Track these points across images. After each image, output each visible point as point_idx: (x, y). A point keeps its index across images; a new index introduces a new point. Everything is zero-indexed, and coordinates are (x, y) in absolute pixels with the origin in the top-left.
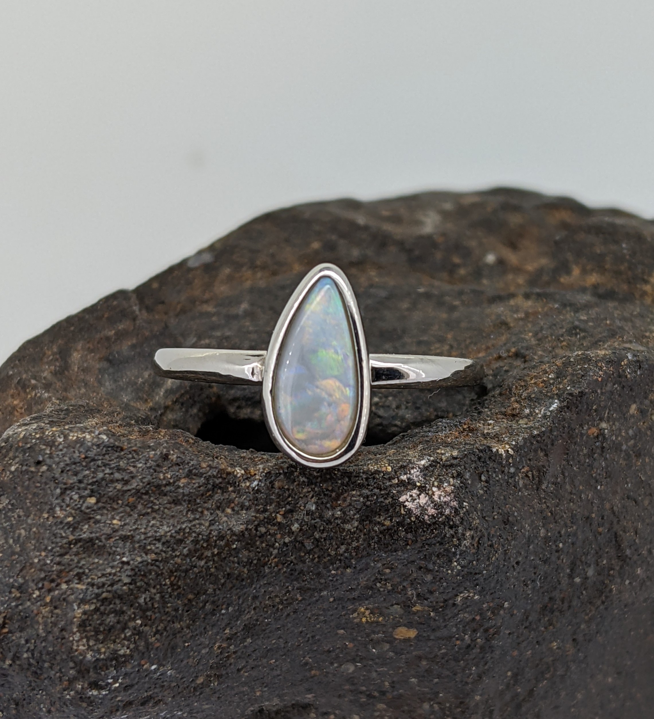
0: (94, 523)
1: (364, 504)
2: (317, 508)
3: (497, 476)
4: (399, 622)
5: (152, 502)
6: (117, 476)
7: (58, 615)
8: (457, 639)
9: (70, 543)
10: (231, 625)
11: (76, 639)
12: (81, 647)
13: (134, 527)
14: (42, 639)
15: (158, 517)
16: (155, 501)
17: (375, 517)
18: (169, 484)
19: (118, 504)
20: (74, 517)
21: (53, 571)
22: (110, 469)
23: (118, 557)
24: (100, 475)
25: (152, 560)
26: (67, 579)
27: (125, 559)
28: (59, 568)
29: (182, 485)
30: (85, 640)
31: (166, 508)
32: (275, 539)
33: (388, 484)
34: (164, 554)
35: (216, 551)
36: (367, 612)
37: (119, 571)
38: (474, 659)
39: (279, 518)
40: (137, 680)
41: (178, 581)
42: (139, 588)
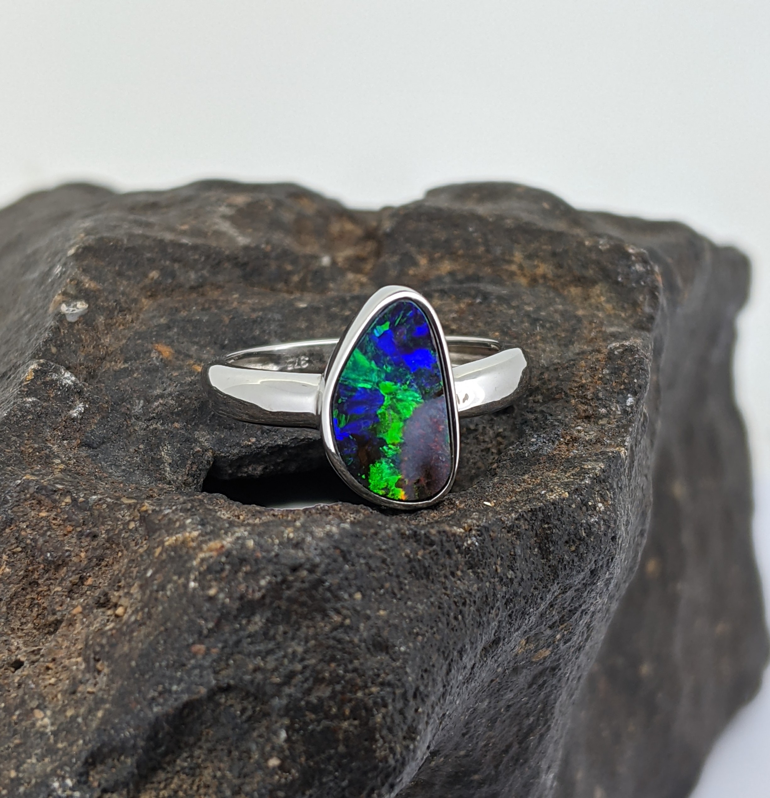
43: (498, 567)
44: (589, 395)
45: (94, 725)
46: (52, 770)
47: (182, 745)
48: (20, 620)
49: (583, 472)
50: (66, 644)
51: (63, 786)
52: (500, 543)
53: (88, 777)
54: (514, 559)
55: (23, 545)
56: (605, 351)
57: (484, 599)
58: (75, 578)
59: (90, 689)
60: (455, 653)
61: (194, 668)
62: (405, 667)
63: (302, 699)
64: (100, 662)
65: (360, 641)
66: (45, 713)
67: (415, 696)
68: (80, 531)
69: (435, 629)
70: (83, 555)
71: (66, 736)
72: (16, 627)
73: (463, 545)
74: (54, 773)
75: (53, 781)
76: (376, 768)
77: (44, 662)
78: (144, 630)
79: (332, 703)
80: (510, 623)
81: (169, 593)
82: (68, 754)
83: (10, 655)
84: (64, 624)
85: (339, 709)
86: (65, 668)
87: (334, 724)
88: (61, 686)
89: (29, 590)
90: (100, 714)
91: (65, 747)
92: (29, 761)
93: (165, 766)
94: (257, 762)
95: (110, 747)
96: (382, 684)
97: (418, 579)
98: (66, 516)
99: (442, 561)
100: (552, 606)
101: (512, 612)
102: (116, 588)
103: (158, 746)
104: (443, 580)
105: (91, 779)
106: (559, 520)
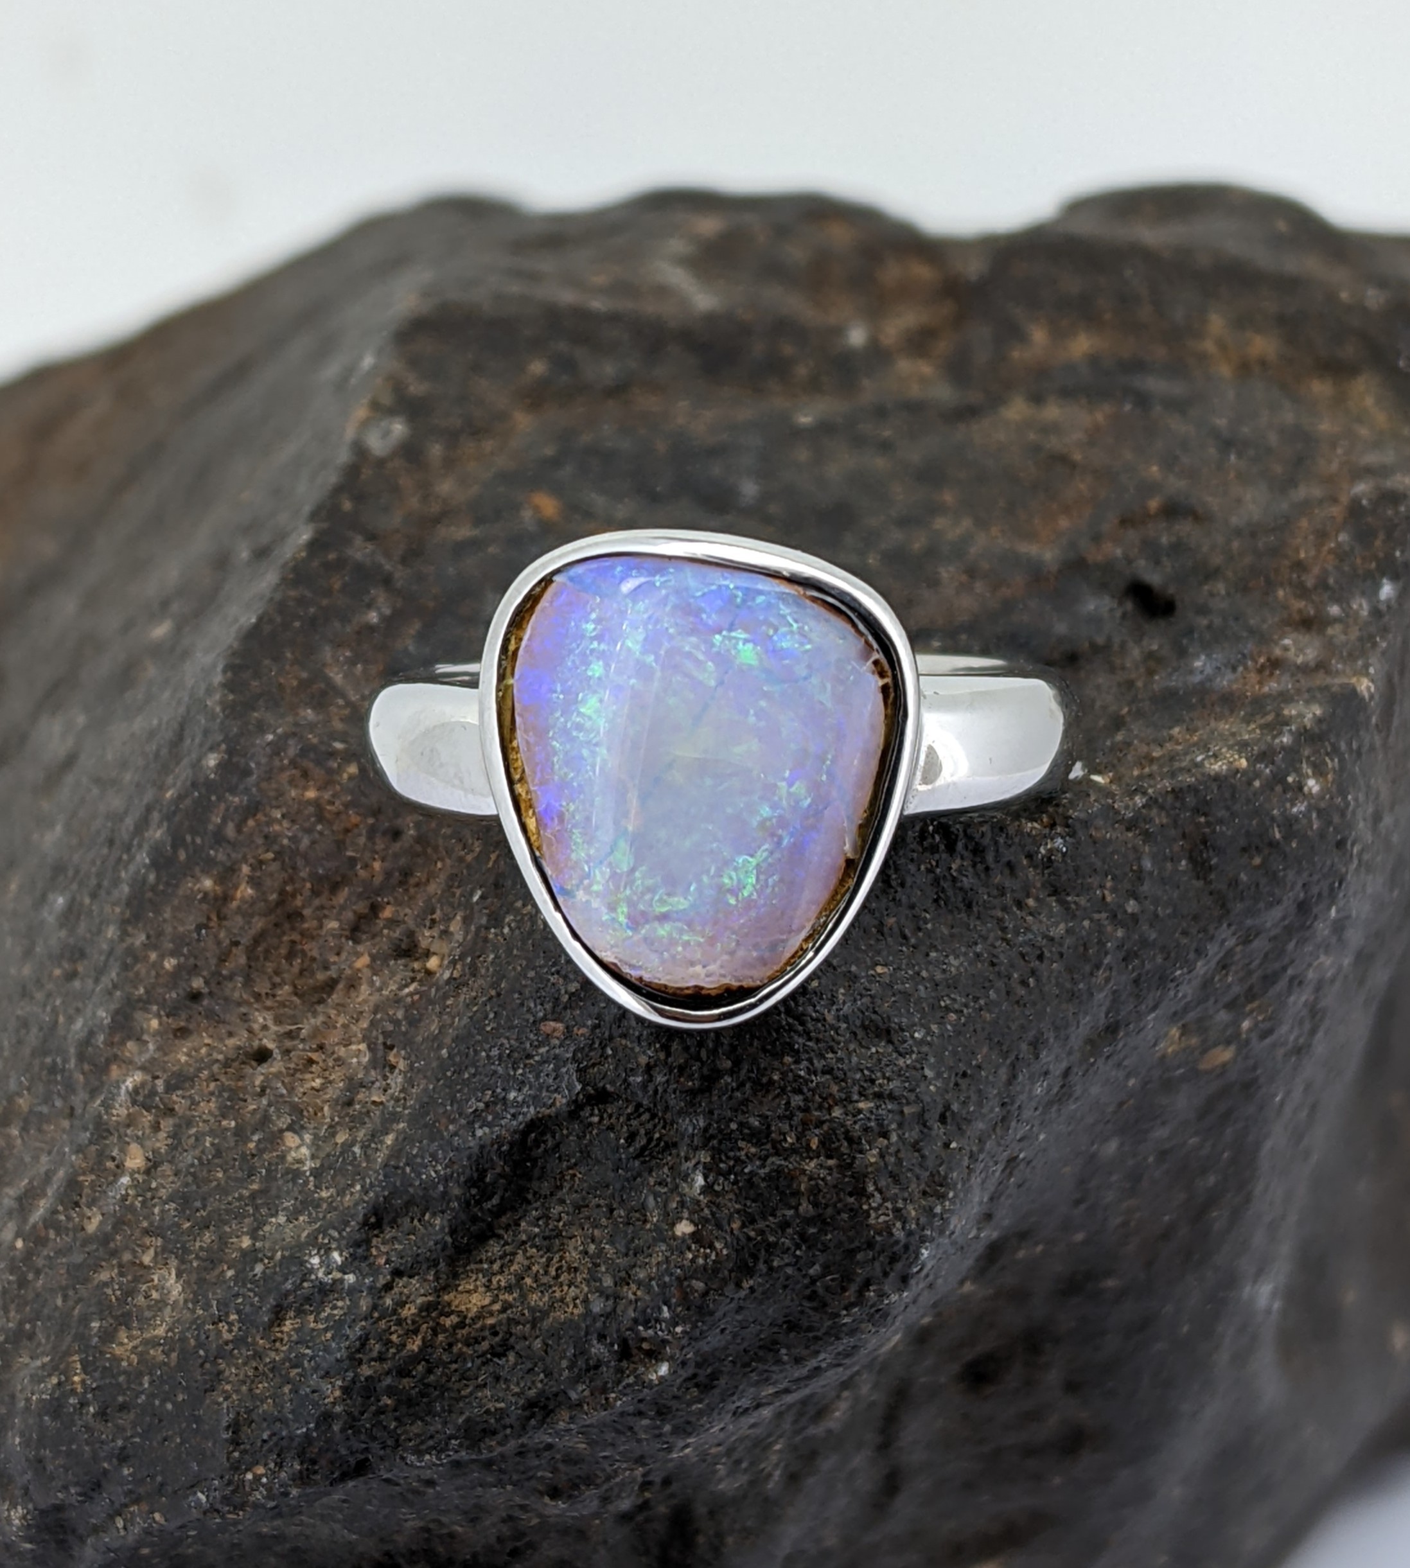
43: (1106, 892)
44: (1310, 581)
45: (380, 1158)
46: (308, 1236)
47: (530, 1196)
48: (270, 978)
49: (1282, 722)
50: (342, 1020)
51: (326, 1262)
52: (1110, 850)
53: (368, 1249)
54: (1139, 878)
55: (276, 847)
56: (1344, 499)
57: (1081, 949)
58: (362, 907)
59: (375, 1098)
60: (1024, 1047)
61: (544, 1062)
62: (923, 1068)
63: (731, 1120)
64: (395, 1050)
65: (838, 1019)
66: (302, 1139)
67: (943, 1119)
68: (373, 825)
69: (982, 1002)
70: (377, 865)
71: (333, 1177)
72: (263, 992)
73: (1038, 852)
74: (312, 1241)
75: (311, 1256)
76: (870, 1245)
77: (304, 1050)
78: (465, 995)
79: (785, 1127)
80: (1138, 996)
81: (506, 930)
82: (335, 1209)
83: (249, 1039)
84: (341, 986)
85: (798, 1139)
86: (340, 1062)
87: (791, 1164)
88: (331, 1093)
89: (287, 926)
90: (389, 1140)
91: (332, 1196)
92: (273, 1220)
93: (501, 1232)
94: (657, 1228)
95: (405, 1198)
96: (879, 1096)
97: (951, 912)
98: (349, 798)
99: (998, 879)
100: (1224, 967)
101: (1140, 975)
102: (428, 923)
103: (486, 1195)
104: (1000, 914)
105: (374, 1252)
106: (1228, 808)
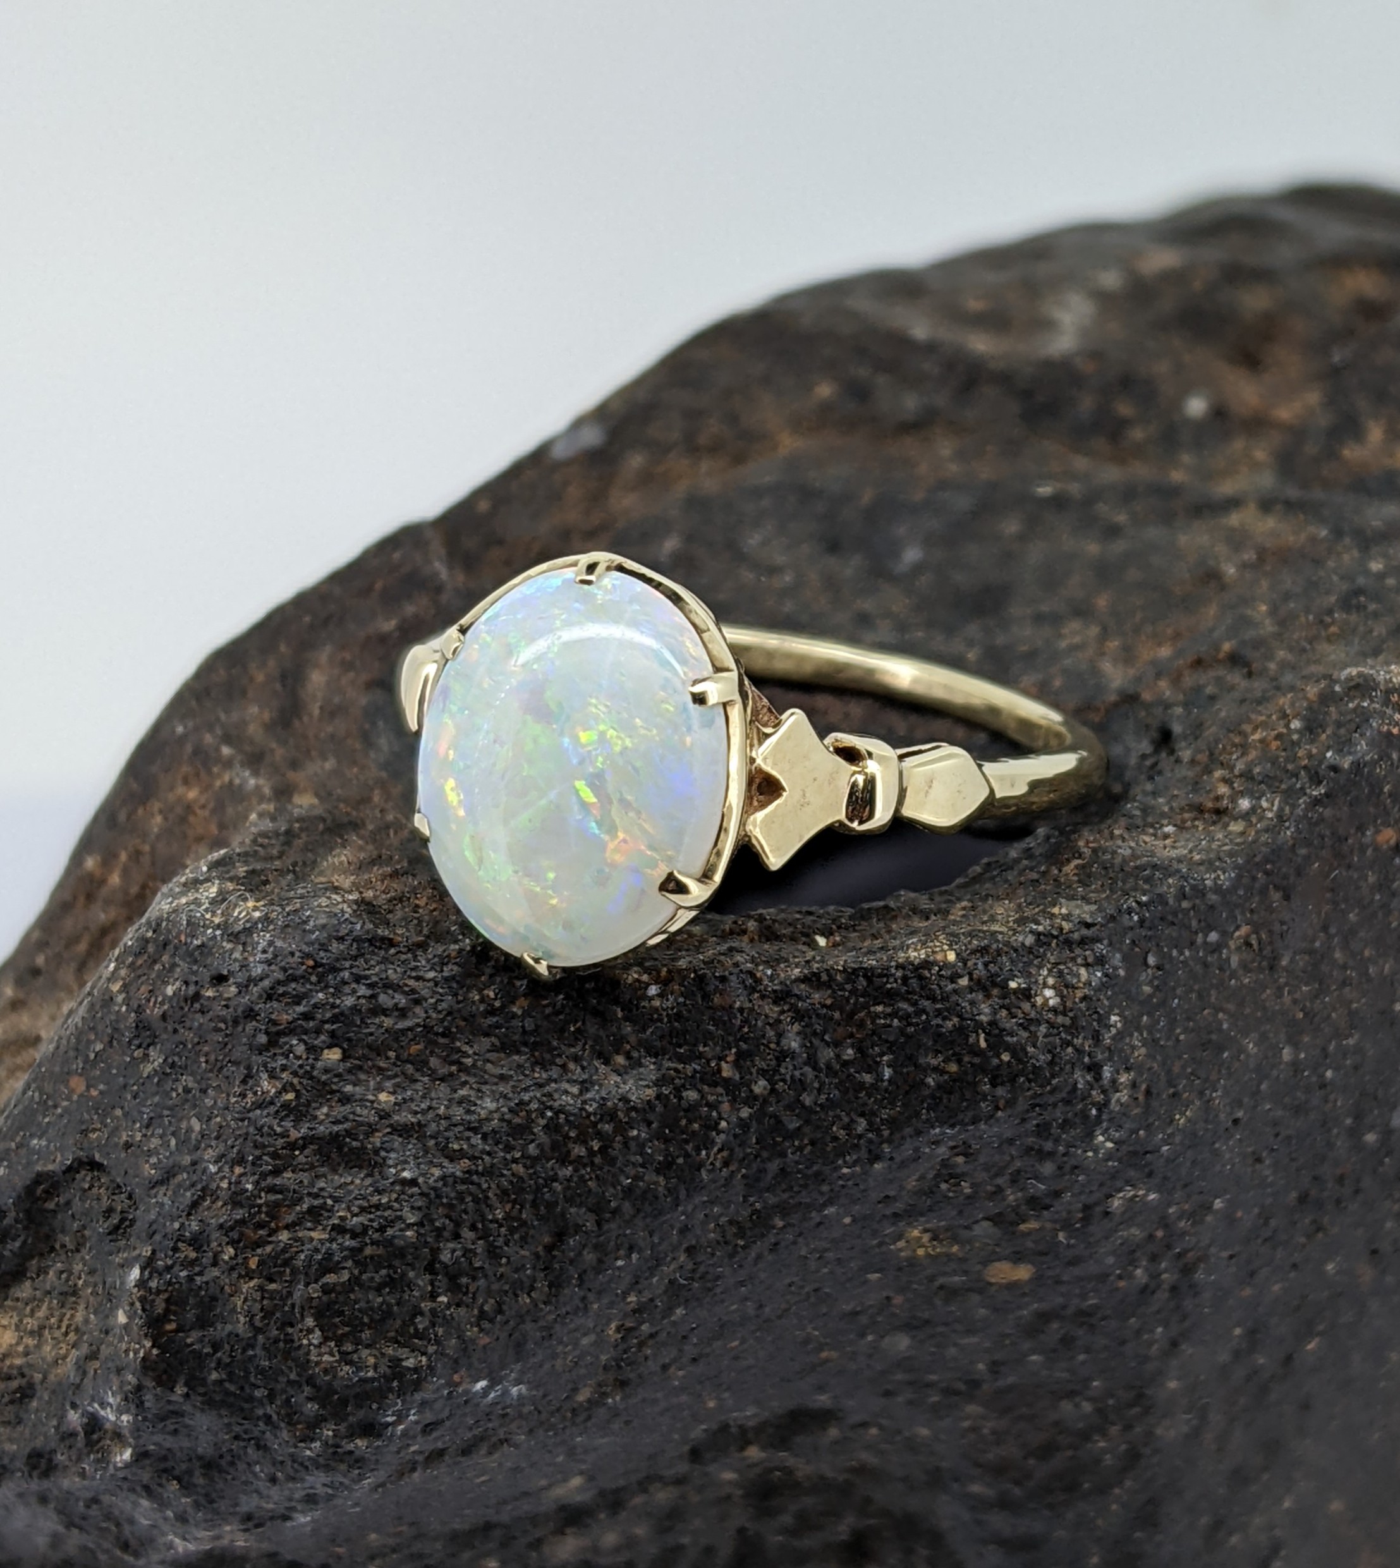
0: (340, 1101)
1: (902, 1031)
2: (803, 1046)
3: (1182, 953)
4: (994, 1252)
5: (459, 1050)
6: (383, 999)
7: (272, 1295)
8: (1120, 1277)
9: (292, 1146)
10: (640, 1286)
11: (315, 1342)
12: (326, 1358)
13: (423, 1106)
14: (244, 1343)
15: (472, 1080)
16: (466, 1048)
17: (926, 1056)
18: (491, 1012)
19: (388, 1058)
20: (297, 1091)
21: (260, 1206)
22: (371, 986)
23: (393, 1171)
24: (349, 1001)
25: (464, 1173)
26: (290, 1219)
27: (406, 1174)
28: (272, 1197)
29: (520, 1012)
30: (333, 1344)
31: (488, 1061)
32: (719, 1113)
33: (950, 987)
34: (487, 1158)
35: (596, 1145)
36: (926, 1238)
37: (396, 1200)
38: (1158, 1312)
39: (727, 1071)
40: (446, 1413)
41: (520, 1211)
42: (439, 1232)
